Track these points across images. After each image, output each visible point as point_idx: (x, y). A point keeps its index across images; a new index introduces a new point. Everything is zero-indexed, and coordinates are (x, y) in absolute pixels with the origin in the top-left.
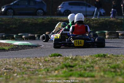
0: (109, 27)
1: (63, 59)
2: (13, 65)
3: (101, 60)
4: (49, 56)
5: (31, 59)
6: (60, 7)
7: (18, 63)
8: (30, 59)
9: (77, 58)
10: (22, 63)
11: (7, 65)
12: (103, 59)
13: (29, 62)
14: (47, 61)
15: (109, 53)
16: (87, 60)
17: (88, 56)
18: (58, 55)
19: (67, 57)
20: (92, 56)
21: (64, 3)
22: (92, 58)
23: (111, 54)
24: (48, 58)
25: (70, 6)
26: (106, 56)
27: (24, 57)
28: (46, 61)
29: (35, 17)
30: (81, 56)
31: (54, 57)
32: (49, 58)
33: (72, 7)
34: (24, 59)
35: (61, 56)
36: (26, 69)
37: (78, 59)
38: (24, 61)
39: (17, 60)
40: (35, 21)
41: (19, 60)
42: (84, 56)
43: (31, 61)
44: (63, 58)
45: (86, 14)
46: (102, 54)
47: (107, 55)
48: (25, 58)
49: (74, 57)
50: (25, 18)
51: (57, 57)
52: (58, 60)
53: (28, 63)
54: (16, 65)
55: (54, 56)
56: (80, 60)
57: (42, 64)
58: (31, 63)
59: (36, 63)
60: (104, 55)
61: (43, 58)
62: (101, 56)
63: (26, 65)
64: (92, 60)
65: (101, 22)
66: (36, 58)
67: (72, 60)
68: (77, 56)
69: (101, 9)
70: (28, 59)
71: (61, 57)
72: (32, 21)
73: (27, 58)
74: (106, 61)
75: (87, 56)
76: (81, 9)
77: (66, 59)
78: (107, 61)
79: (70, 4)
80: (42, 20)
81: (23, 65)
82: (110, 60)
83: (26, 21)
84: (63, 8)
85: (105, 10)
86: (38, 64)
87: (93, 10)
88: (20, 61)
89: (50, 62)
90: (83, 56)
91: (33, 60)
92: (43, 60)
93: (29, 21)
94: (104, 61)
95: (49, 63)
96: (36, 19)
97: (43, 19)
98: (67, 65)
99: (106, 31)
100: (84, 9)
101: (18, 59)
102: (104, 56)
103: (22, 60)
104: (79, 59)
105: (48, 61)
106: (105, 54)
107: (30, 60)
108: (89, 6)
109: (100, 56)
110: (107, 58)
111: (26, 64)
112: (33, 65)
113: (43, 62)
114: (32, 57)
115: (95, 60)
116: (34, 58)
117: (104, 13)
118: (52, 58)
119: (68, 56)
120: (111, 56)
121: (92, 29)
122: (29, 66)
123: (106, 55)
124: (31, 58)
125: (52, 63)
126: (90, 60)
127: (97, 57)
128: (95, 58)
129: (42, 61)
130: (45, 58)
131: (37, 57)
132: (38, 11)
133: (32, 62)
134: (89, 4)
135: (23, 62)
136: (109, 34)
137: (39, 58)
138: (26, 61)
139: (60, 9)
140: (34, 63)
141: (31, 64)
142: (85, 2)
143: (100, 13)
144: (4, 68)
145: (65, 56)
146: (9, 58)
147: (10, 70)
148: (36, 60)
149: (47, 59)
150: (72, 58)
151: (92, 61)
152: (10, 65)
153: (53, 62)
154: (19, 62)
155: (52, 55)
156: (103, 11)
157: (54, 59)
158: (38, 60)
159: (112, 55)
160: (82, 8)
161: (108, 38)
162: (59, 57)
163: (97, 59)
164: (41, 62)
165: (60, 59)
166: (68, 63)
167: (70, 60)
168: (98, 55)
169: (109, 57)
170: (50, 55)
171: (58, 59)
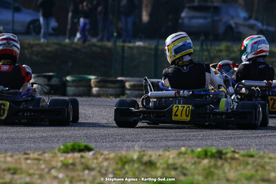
4: (59, 151)
14: (70, 166)
26: (223, 157)
46: (214, 150)
60: (219, 152)
62: (212, 155)
63: (16, 177)
102: (220, 155)
105: (73, 164)
109: (209, 154)
112: (36, 177)
123: (225, 153)
148: (23, 161)
150: (140, 159)
168: (203, 153)
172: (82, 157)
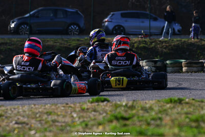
0: (187, 53)
1: (111, 106)
2: (28, 116)
3: (174, 107)
4: (89, 102)
5: (59, 107)
6: (106, 20)
7: (37, 113)
8: (57, 106)
9: (134, 104)
10: (44, 113)
11: (19, 117)
12: (178, 107)
13: (56, 111)
14: (85, 110)
15: (188, 95)
16: (151, 108)
17: (154, 101)
18: (103, 100)
19: (119, 103)
20: (159, 101)
21: (113, 14)
22: (160, 105)
23: (191, 98)
24: (87, 106)
25: (124, 19)
26: (183, 102)
27: (46, 104)
28: (83, 110)
29: (65, 37)
30: (142, 102)
31: (97, 104)
32: (89, 104)
33: (126, 21)
34: (46, 106)
35: (108, 101)
36: (51, 123)
37: (136, 107)
38: (48, 111)
39: (36, 108)
40: (66, 43)
41: (39, 108)
42: (147, 102)
43: (59, 110)
44: (111, 104)
45: (150, 33)
46: (176, 99)
47: (185, 100)
48: (49, 105)
49: (130, 103)
50: (48, 39)
51: (101, 104)
52: (104, 109)
53: (53, 113)
54: (33, 116)
55: (97, 101)
56: (140, 108)
57: (77, 115)
58: (59, 113)
59: (67, 112)
60: (179, 99)
61: (78, 105)
62: (175, 101)
63: (50, 117)
64: (160, 108)
65: (174, 46)
66: (68, 106)
67: (126, 109)
68: (134, 101)
69: (175, 24)
70: (53, 107)
71: (109, 104)
72: (61, 44)
73: (52, 105)
74: (182, 109)
75: (151, 101)
76: (142, 25)
77: (117, 106)
78: (185, 110)
79: (123, 15)
80: (77, 42)
81: (45, 117)
82: (190, 107)
83: (51, 43)
84: (111, 21)
85: (181, 26)
86: (70, 114)
87: (162, 25)
88: (40, 110)
89: (90, 111)
90: (144, 102)
91: (63, 108)
92: (78, 108)
93: (55, 44)
94: (179, 109)
95: (88, 113)
96: (67, 41)
97: (78, 40)
98: (119, 116)
99: (183, 61)
100: (146, 23)
101: (37, 106)
102: (180, 101)
103: (44, 109)
104: (138, 107)
105: (88, 109)
106: (181, 97)
107: (57, 109)
108: (155, 19)
109: (173, 101)
110: (184, 105)
111: (50, 115)
112: (61, 116)
113: (79, 111)
114: (61, 103)
115: (165, 108)
116: (64, 105)
117: (179, 31)
118: (93, 104)
119: (120, 101)
120: (191, 101)
121: (160, 57)
122: (56, 117)
123: (183, 100)
124: (59, 105)
125: (93, 113)
126: (156, 108)
127: (168, 103)
128: (165, 104)
129: (77, 110)
130: (81, 104)
131: (69, 103)
132: (70, 28)
133: (61, 112)
134: (154, 16)
135: (45, 111)
136: (188, 65)
137: (72, 105)
138: (50, 110)
139: (106, 24)
140: (63, 113)
141: (58, 115)
142: (148, 12)
143: (174, 29)
144: (14, 122)
145: (114, 102)
146: (23, 105)
147: (24, 125)
148: (67, 108)
149: (85, 106)
150: (126, 105)
151: (159, 110)
152: (23, 116)
153: (95, 111)
154: (39, 112)
155: (93, 99)
156: (177, 27)
157: (96, 107)
158: (70, 108)
159: (193, 99)
160: (143, 22)
161: (187, 72)
162: (105, 103)
163: (168, 106)
164: (75, 111)
165: (106, 105)
166: (119, 113)
167: (123, 108)
168: (169, 101)
169: (187, 103)
170: (91, 100)
171: (103, 107)
172: (98, 105)
